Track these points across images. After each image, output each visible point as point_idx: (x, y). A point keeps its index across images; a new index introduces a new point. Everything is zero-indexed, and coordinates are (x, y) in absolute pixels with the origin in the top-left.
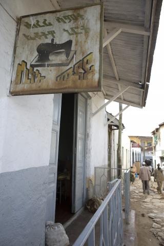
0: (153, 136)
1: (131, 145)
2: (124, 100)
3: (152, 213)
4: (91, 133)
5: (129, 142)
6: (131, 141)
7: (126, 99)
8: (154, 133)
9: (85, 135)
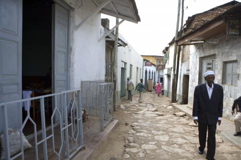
0: (164, 55)
1: (144, 64)
2: (119, 13)
3: (136, 122)
4: (75, 47)
5: (142, 61)
6: (144, 60)
7: (122, 12)
8: (164, 52)
9: (68, 49)
